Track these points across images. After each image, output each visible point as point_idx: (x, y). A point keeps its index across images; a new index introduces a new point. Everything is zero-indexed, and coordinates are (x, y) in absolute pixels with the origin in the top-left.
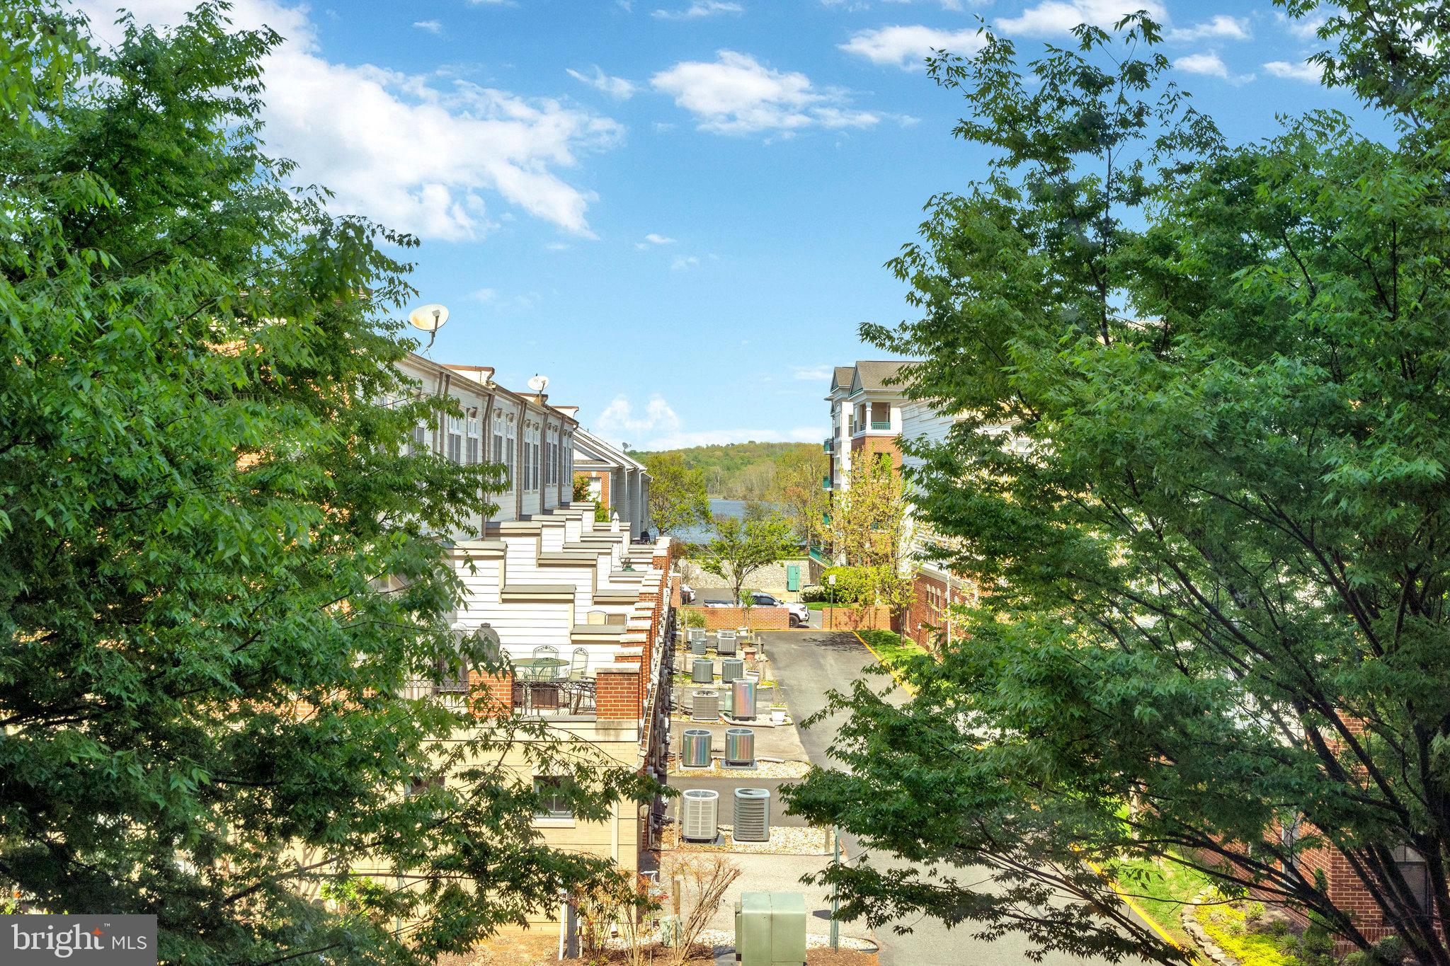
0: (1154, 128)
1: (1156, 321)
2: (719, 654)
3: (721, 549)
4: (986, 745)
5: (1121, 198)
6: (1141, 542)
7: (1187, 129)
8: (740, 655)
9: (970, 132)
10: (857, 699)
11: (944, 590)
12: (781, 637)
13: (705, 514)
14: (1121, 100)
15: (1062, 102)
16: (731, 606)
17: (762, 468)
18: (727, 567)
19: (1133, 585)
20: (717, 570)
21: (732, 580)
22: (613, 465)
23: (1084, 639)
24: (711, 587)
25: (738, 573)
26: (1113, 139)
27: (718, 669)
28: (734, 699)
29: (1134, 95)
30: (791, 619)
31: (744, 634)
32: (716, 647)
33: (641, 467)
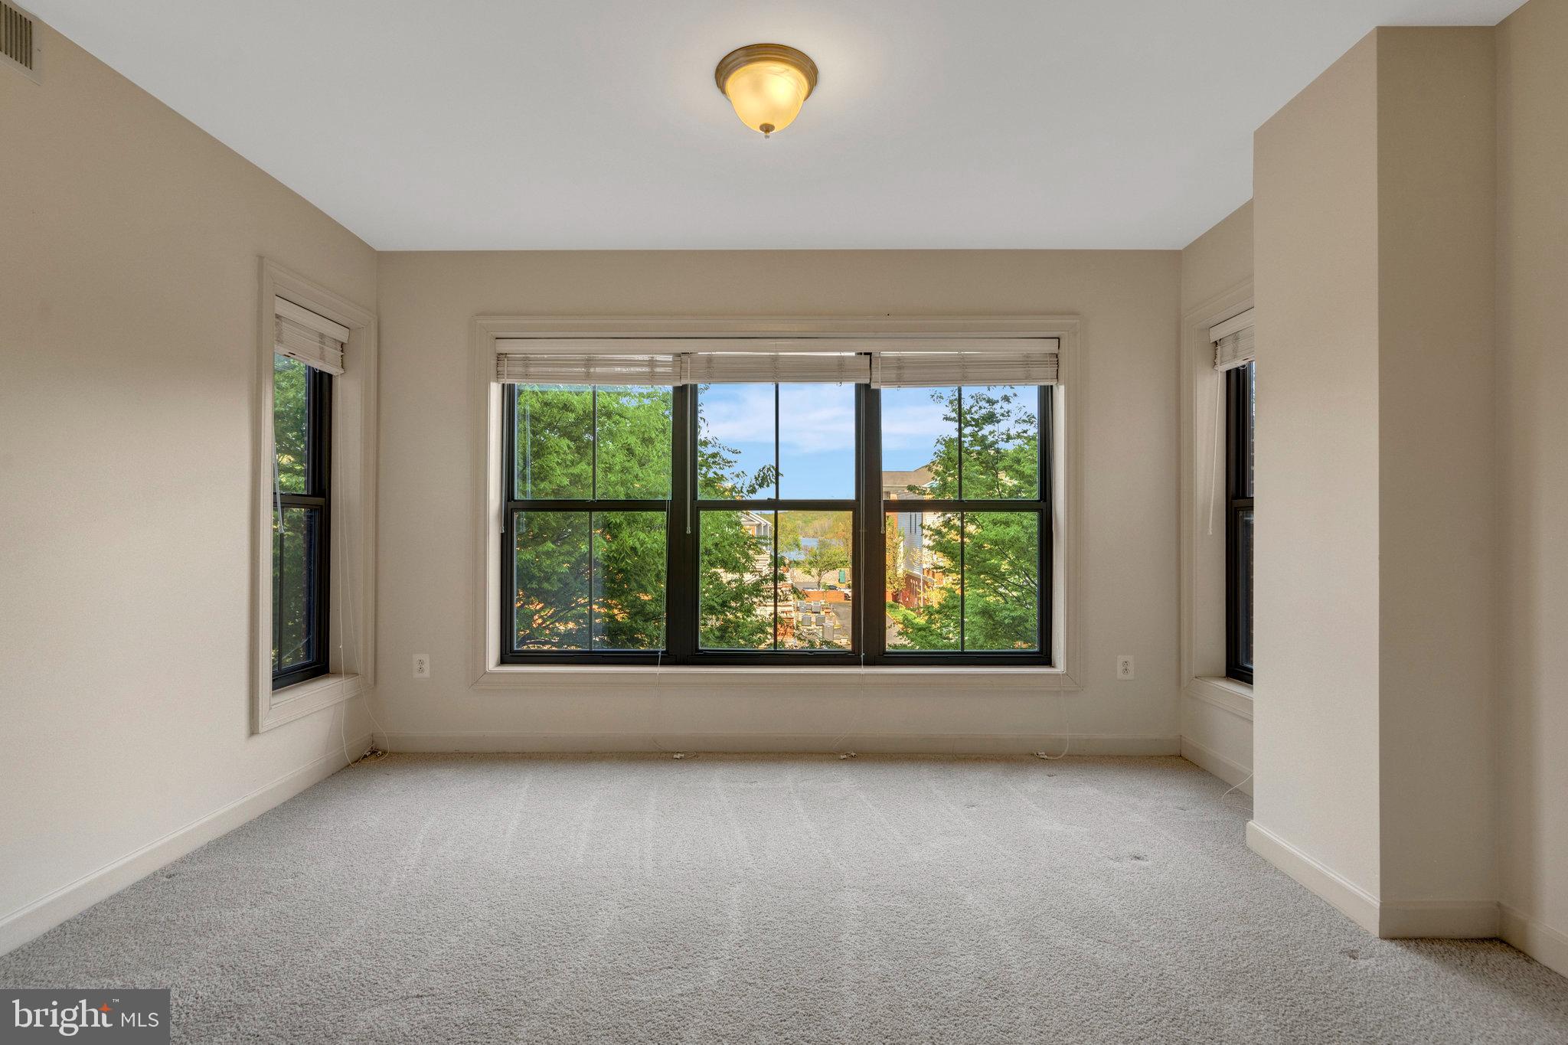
0: (1013, 418)
1: (1016, 482)
2: (813, 613)
3: (810, 563)
4: (953, 641)
5: (1002, 440)
6: (1011, 563)
7: (1025, 418)
8: (823, 613)
9: (947, 419)
10: (904, 621)
11: (919, 583)
12: (840, 604)
13: (798, 546)
14: (1001, 408)
15: (980, 408)
16: (816, 590)
17: (822, 522)
18: (814, 571)
19: (1012, 579)
20: (809, 572)
21: (817, 578)
22: (757, 523)
23: (991, 599)
24: (802, 581)
25: (819, 575)
26: (998, 422)
27: (813, 619)
28: (823, 632)
29: (1006, 406)
30: (845, 597)
31: (823, 603)
32: (811, 610)
33: (769, 523)
